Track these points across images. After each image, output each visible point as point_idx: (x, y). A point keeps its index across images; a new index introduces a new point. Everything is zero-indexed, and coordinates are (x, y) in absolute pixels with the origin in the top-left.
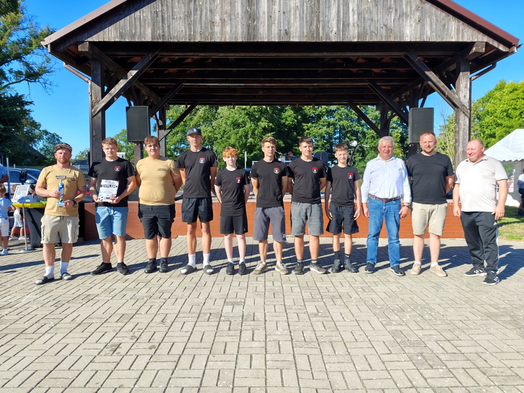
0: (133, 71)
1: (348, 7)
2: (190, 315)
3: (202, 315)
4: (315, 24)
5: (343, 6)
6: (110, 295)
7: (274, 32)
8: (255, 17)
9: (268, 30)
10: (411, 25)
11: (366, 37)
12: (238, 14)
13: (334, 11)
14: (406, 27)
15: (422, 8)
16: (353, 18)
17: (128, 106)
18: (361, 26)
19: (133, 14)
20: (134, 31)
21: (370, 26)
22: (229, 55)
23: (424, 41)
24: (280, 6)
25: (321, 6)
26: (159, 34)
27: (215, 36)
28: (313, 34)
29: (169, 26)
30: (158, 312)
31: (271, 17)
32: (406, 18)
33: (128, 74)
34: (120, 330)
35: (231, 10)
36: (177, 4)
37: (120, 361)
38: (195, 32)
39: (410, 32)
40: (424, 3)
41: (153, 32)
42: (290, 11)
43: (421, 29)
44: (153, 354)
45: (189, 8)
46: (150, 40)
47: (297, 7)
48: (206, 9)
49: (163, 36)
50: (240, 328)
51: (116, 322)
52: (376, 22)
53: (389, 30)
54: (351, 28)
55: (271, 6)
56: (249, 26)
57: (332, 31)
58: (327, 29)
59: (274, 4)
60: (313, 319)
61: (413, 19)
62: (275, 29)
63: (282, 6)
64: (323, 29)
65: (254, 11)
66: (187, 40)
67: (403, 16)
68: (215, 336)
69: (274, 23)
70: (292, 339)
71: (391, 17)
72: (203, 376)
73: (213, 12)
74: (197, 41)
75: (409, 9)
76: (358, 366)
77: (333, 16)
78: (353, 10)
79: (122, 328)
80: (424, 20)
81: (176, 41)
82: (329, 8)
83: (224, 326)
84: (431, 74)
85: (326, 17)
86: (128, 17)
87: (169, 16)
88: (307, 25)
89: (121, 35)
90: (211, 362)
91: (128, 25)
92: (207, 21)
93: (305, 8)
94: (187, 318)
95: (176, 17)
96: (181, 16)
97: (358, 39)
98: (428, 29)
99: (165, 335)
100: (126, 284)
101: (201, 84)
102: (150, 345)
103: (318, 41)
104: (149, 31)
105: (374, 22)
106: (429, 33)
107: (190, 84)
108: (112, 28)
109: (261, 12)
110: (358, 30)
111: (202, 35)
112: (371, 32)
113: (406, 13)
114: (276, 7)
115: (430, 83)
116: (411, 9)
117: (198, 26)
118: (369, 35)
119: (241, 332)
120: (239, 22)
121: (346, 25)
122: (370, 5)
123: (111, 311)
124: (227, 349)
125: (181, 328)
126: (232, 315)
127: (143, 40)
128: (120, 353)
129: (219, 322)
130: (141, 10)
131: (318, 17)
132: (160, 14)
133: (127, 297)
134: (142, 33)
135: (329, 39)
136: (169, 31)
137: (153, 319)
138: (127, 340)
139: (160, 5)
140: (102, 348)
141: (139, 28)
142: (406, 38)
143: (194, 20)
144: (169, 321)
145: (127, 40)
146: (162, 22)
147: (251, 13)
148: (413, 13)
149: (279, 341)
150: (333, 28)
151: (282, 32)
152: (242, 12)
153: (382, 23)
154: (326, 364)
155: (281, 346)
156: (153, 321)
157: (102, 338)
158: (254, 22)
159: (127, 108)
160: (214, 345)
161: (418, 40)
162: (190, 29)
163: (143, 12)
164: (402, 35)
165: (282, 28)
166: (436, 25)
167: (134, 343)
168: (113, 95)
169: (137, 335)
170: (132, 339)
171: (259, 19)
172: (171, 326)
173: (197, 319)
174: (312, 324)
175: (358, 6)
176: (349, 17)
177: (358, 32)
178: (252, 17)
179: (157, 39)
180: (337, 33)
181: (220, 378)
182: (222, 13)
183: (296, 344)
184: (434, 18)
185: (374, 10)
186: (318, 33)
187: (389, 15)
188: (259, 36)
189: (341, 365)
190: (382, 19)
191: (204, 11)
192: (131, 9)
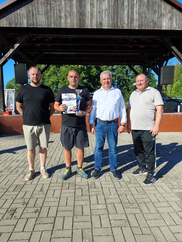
0: (17, 44)
1: (134, 10)
2: (57, 185)
3: (64, 184)
4: (116, 19)
5: (131, 9)
6: (9, 171)
7: (94, 23)
8: (84, 15)
9: (91, 22)
10: (166, 21)
11: (143, 27)
12: (74, 13)
13: (126, 12)
14: (163, 22)
15: (172, 12)
16: (136, 16)
17: (15, 64)
18: (140, 21)
19: (16, 11)
20: (17, 21)
21: (145, 21)
22: (69, 36)
23: (172, 30)
24: (97, 8)
25: (119, 9)
26: (31, 23)
27: (62, 25)
28: (115, 25)
29: (36, 19)
30: (38, 183)
31: (92, 14)
32: (163, 17)
33: (15, 46)
34: (16, 197)
35: (70, 10)
36: (40, 6)
37: (17, 224)
38: (50, 22)
39: (166, 24)
40: (173, 9)
41: (27, 22)
42: (102, 12)
43: (171, 23)
44: (37, 217)
45: (47, 8)
46: (26, 27)
47: (106, 9)
48: (57, 9)
49: (33, 24)
50: (88, 194)
51: (13, 191)
52: (148, 18)
53: (155, 23)
54: (135, 22)
55: (92, 8)
56: (80, 19)
57: (125, 23)
58: (122, 22)
59: (94, 7)
60: (129, 186)
61: (167, 18)
62: (94, 21)
63: (98, 9)
64: (120, 22)
65: (83, 11)
66: (47, 27)
67: (162, 16)
68: (75, 201)
69: (94, 18)
70: (121, 202)
71: (156, 16)
72: (72, 236)
73: (60, 11)
74: (52, 27)
75: (165, 12)
76: (167, 222)
77: (126, 15)
78: (136, 12)
79: (17, 195)
80: (172, 18)
81: (40, 27)
82: (123, 10)
83: (79, 192)
84: (174, 48)
85: (122, 15)
86: (13, 13)
87: (36, 13)
88: (111, 19)
89: (10, 24)
90: (75, 223)
91: (14, 18)
92: (57, 16)
93: (111, 10)
94: (55, 187)
95: (40, 13)
96: (43, 13)
97: (138, 28)
98: (174, 23)
99: (44, 201)
100: (18, 163)
101: (53, 53)
102: (35, 209)
103: (117, 28)
104: (25, 21)
105: (147, 19)
106: (175, 25)
107: (47, 53)
108: (4, 19)
109: (87, 12)
110: (139, 23)
111: (55, 24)
112: (145, 24)
113: (163, 14)
114: (95, 9)
115: (173, 53)
116: (166, 12)
117: (53, 19)
118: (144, 26)
119: (89, 197)
120: (75, 17)
121: (132, 20)
122: (145, 9)
123: (10, 183)
124: (83, 211)
125: (53, 195)
126: (82, 184)
127: (22, 26)
128: (16, 217)
129: (75, 190)
130: (20, 9)
131: (117, 15)
132: (31, 12)
133: (19, 172)
134: (21, 23)
135: (123, 28)
136: (36, 21)
137: (35, 189)
138: (20, 205)
139: (31, 6)
140: (5, 213)
141: (19, 19)
142: (163, 28)
143: (50, 16)
144: (45, 189)
145: (13, 26)
146: (32, 16)
147: (81, 12)
148: (167, 14)
149: (114, 204)
150: (125, 21)
151: (98, 23)
152: (76, 11)
153: (151, 19)
154: (147, 221)
155: (116, 207)
156: (36, 190)
157: (5, 204)
158: (83, 17)
159: (14, 65)
160: (75, 207)
161: (169, 29)
162: (48, 20)
163: (22, 10)
164: (161, 26)
165: (98, 21)
166: (179, 21)
167: (25, 208)
168: (7, 58)
169: (26, 201)
170: (23, 205)
171: (85, 15)
172: (47, 193)
173: (62, 188)
174: (129, 189)
175: (139, 10)
176: (134, 16)
177: (139, 24)
178: (82, 14)
179: (30, 26)
180: (128, 24)
181: (83, 236)
182: (65, 11)
183: (125, 205)
184: (178, 17)
185: (147, 12)
186: (117, 24)
187: (155, 15)
188: (86, 25)
189: (156, 221)
190: (151, 17)
191: (56, 10)
192: (15, 8)
